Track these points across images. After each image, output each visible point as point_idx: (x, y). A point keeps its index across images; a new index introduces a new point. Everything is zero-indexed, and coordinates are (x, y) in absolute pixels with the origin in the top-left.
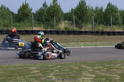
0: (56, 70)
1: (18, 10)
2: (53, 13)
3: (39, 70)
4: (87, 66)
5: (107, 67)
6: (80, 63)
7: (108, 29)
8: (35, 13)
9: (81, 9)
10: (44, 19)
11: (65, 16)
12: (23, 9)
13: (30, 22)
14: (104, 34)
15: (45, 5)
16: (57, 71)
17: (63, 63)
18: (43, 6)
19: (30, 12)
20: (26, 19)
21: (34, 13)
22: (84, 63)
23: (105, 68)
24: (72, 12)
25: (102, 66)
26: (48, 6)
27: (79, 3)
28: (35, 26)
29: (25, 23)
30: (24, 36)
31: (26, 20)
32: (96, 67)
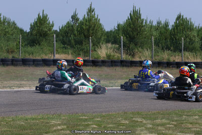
0: (92, 124)
1: (31, 25)
2: (88, 30)
3: (65, 124)
4: (144, 118)
5: (176, 121)
6: (133, 113)
7: (177, 57)
8: (59, 31)
9: (133, 24)
10: (73, 41)
11: (108, 36)
12: (38, 25)
13: (50, 46)
14: (171, 66)
15: (74, 17)
16: (95, 126)
17: (104, 114)
18: (72, 20)
19: (50, 30)
20: (44, 40)
21: (56, 31)
22: (138, 113)
23: (173, 123)
24: (119, 29)
25: (168, 119)
26: (80, 20)
27: (130, 14)
28: (58, 53)
29: (42, 47)
30: (41, 68)
31: (44, 43)
32: (158, 121)
